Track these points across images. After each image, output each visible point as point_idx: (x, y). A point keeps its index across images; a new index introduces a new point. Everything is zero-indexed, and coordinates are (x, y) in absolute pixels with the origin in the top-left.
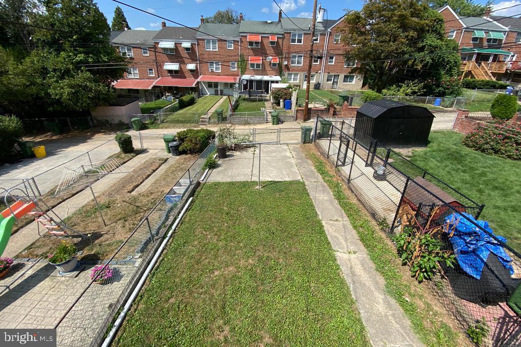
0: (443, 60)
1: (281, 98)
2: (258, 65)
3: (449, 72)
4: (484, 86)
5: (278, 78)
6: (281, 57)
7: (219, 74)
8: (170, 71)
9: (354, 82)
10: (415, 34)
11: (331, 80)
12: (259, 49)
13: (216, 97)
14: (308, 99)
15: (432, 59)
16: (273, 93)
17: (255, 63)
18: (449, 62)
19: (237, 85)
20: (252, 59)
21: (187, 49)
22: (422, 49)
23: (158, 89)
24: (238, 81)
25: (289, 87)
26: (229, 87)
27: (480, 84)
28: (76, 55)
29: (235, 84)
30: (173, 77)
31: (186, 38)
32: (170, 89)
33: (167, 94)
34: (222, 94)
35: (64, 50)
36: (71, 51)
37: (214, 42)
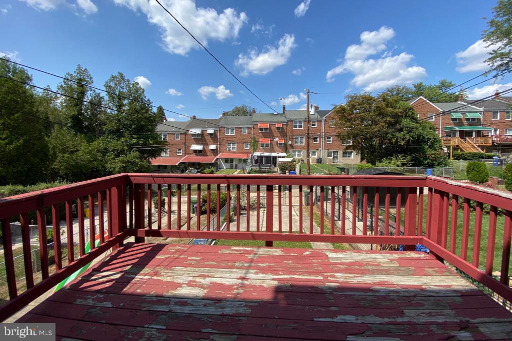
0: (424, 137)
1: (287, 169)
2: (267, 145)
3: (432, 146)
4: (472, 157)
5: (284, 154)
6: (285, 138)
7: (234, 152)
8: (195, 151)
9: (352, 157)
10: (392, 120)
11: (331, 156)
12: (267, 133)
13: (231, 170)
14: (309, 169)
15: (412, 137)
16: (280, 165)
17: (265, 143)
18: (429, 139)
19: (249, 161)
20: (261, 141)
21: (211, 134)
22: (401, 130)
23: (184, 165)
24: (250, 157)
25: (293, 161)
26: (243, 162)
27: (469, 156)
28: (131, 140)
29: (247, 159)
30: (197, 155)
31: (210, 127)
32: (193, 165)
33: (190, 169)
34: (236, 168)
35: (123, 137)
36: (129, 137)
37: (232, 129)
